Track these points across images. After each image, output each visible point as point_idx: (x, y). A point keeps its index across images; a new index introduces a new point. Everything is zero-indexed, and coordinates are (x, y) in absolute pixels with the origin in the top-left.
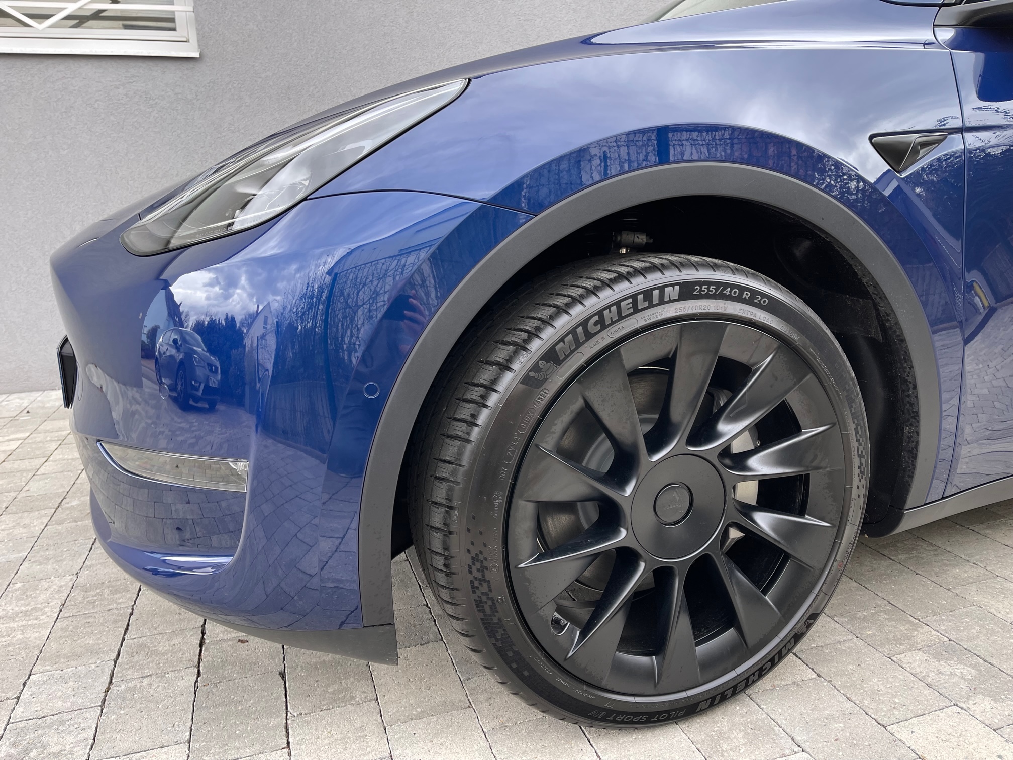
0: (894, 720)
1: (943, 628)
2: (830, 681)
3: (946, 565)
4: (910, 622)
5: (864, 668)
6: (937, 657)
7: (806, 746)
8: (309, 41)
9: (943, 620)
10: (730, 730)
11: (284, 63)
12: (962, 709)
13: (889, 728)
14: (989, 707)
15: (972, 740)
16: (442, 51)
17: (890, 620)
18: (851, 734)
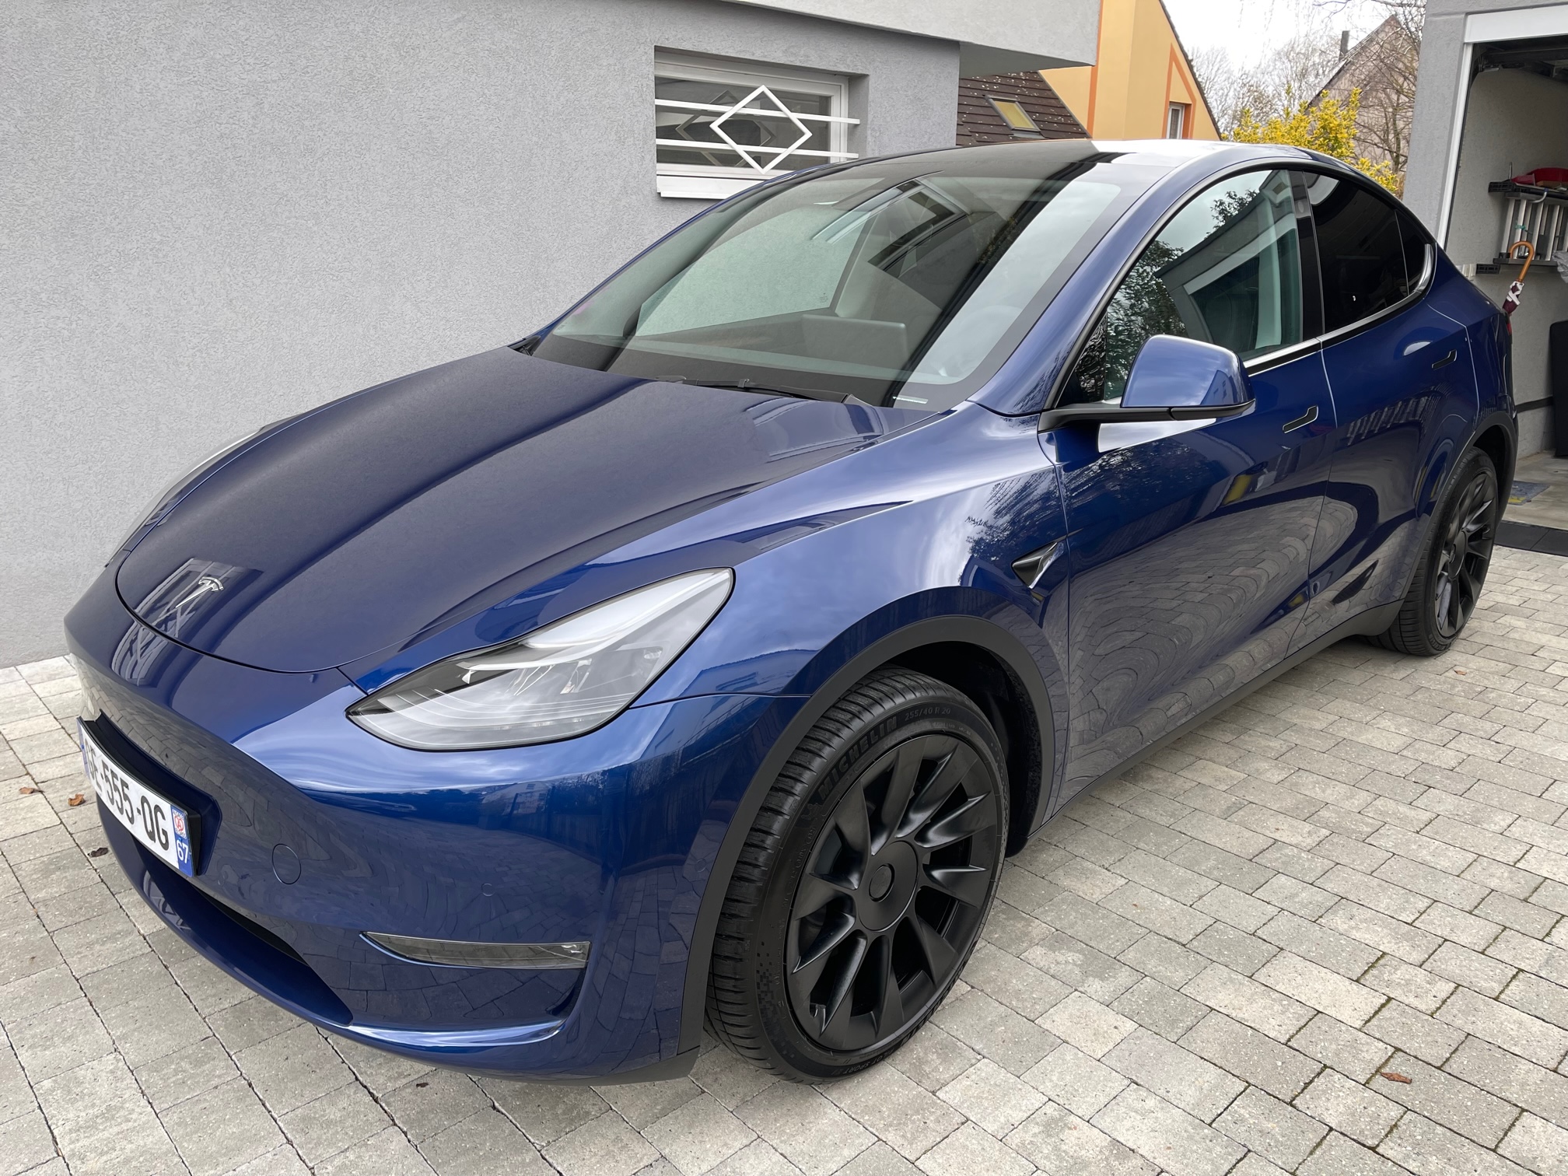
0: (1038, 1014)
1: (1049, 919)
2: (982, 991)
3: (1034, 851)
4: (1023, 918)
5: (1002, 972)
6: (1052, 948)
7: (985, 1052)
8: (102, 146)
9: (1046, 911)
10: (926, 1054)
11: (62, 181)
12: (1082, 992)
13: (1036, 1022)
14: (1099, 987)
15: (1095, 1018)
16: (311, 160)
17: (1008, 919)
18: (1012, 1033)
